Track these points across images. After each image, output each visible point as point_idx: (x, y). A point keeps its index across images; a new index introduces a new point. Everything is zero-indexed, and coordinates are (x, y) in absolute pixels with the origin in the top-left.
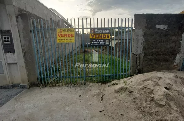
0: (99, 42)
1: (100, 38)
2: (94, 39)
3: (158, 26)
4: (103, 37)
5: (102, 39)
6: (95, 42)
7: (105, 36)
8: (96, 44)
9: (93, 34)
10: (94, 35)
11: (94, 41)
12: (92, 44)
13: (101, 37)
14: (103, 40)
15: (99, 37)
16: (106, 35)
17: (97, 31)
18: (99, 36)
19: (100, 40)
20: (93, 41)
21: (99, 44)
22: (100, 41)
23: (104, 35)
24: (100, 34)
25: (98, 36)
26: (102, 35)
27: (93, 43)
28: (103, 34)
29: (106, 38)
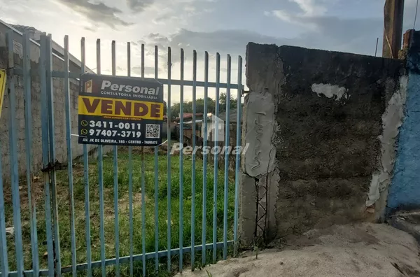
0: (119, 131)
1: (122, 114)
2: (97, 119)
3: (317, 88)
4: (137, 113)
5: (130, 121)
6: (102, 128)
7: (141, 110)
8: (106, 137)
9: (92, 99)
10: (96, 102)
11: (99, 124)
12: (89, 137)
13: (127, 112)
14: (136, 122)
15: (117, 112)
16: (149, 104)
17: (108, 89)
18: (119, 106)
19: (124, 121)
20: (93, 123)
21: (117, 138)
22: (121, 126)
23: (137, 106)
24: (124, 102)
25: (113, 105)
26: (129, 105)
27: (92, 132)
28: (133, 102)
29: (148, 116)
